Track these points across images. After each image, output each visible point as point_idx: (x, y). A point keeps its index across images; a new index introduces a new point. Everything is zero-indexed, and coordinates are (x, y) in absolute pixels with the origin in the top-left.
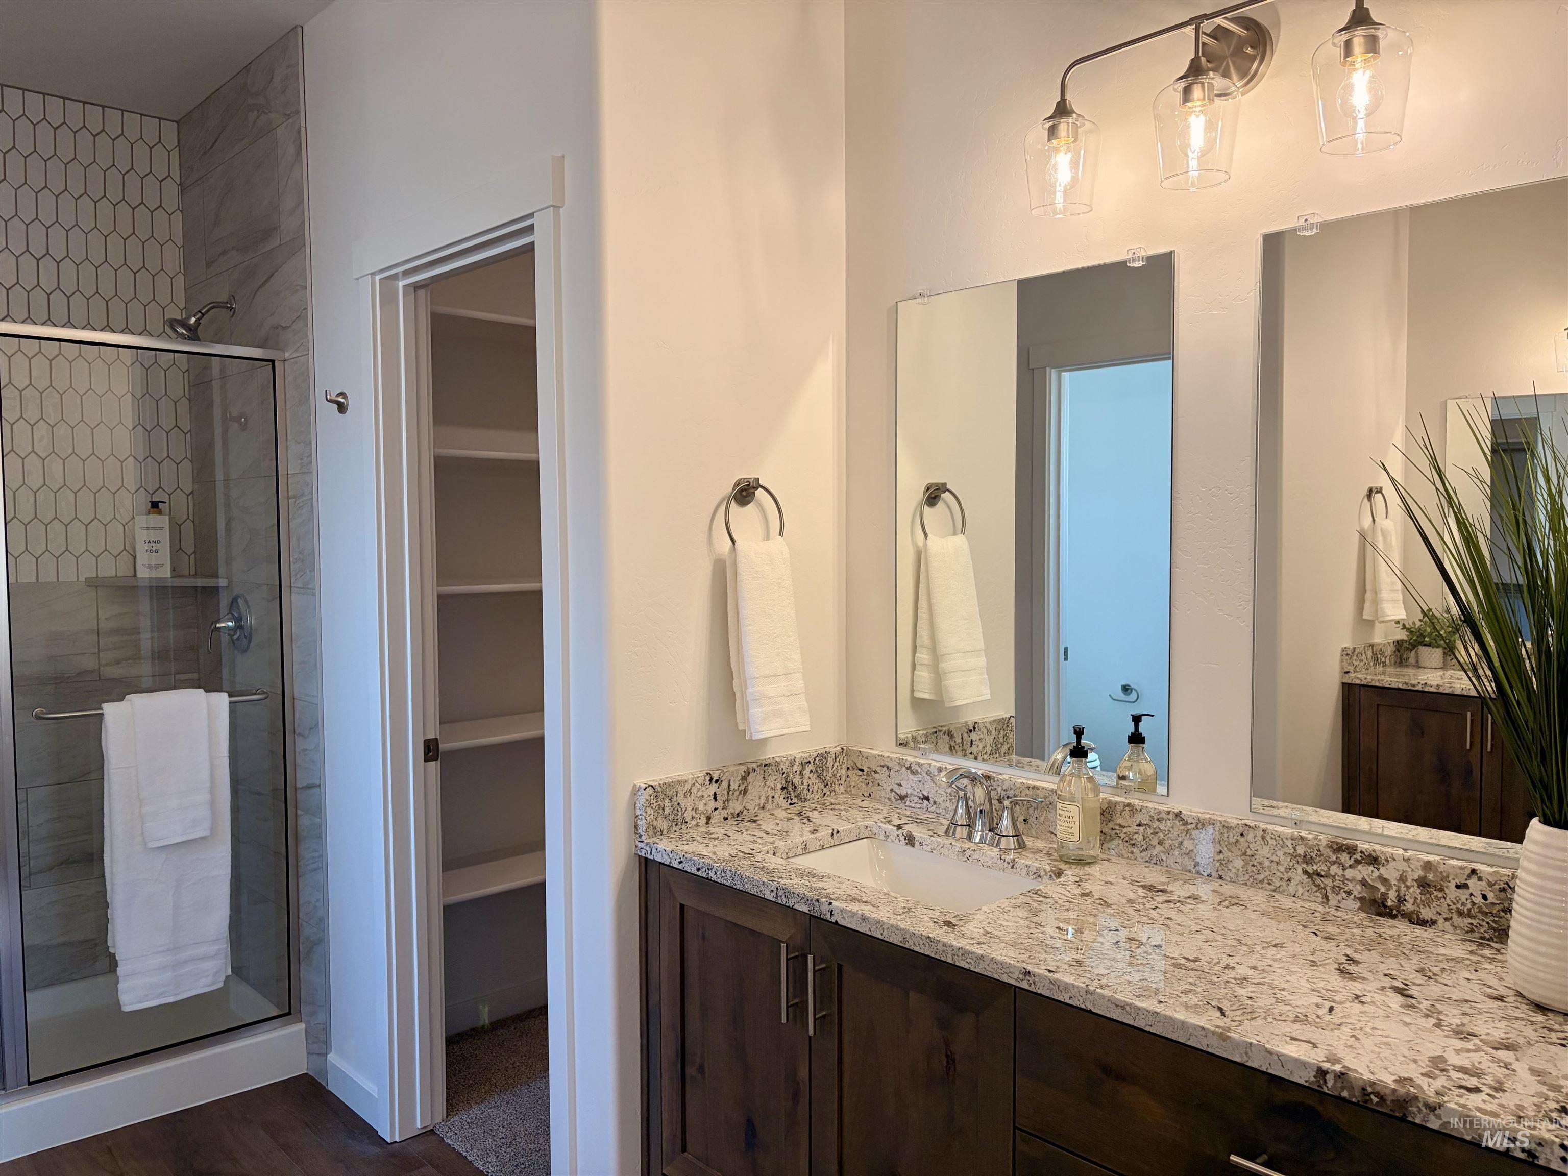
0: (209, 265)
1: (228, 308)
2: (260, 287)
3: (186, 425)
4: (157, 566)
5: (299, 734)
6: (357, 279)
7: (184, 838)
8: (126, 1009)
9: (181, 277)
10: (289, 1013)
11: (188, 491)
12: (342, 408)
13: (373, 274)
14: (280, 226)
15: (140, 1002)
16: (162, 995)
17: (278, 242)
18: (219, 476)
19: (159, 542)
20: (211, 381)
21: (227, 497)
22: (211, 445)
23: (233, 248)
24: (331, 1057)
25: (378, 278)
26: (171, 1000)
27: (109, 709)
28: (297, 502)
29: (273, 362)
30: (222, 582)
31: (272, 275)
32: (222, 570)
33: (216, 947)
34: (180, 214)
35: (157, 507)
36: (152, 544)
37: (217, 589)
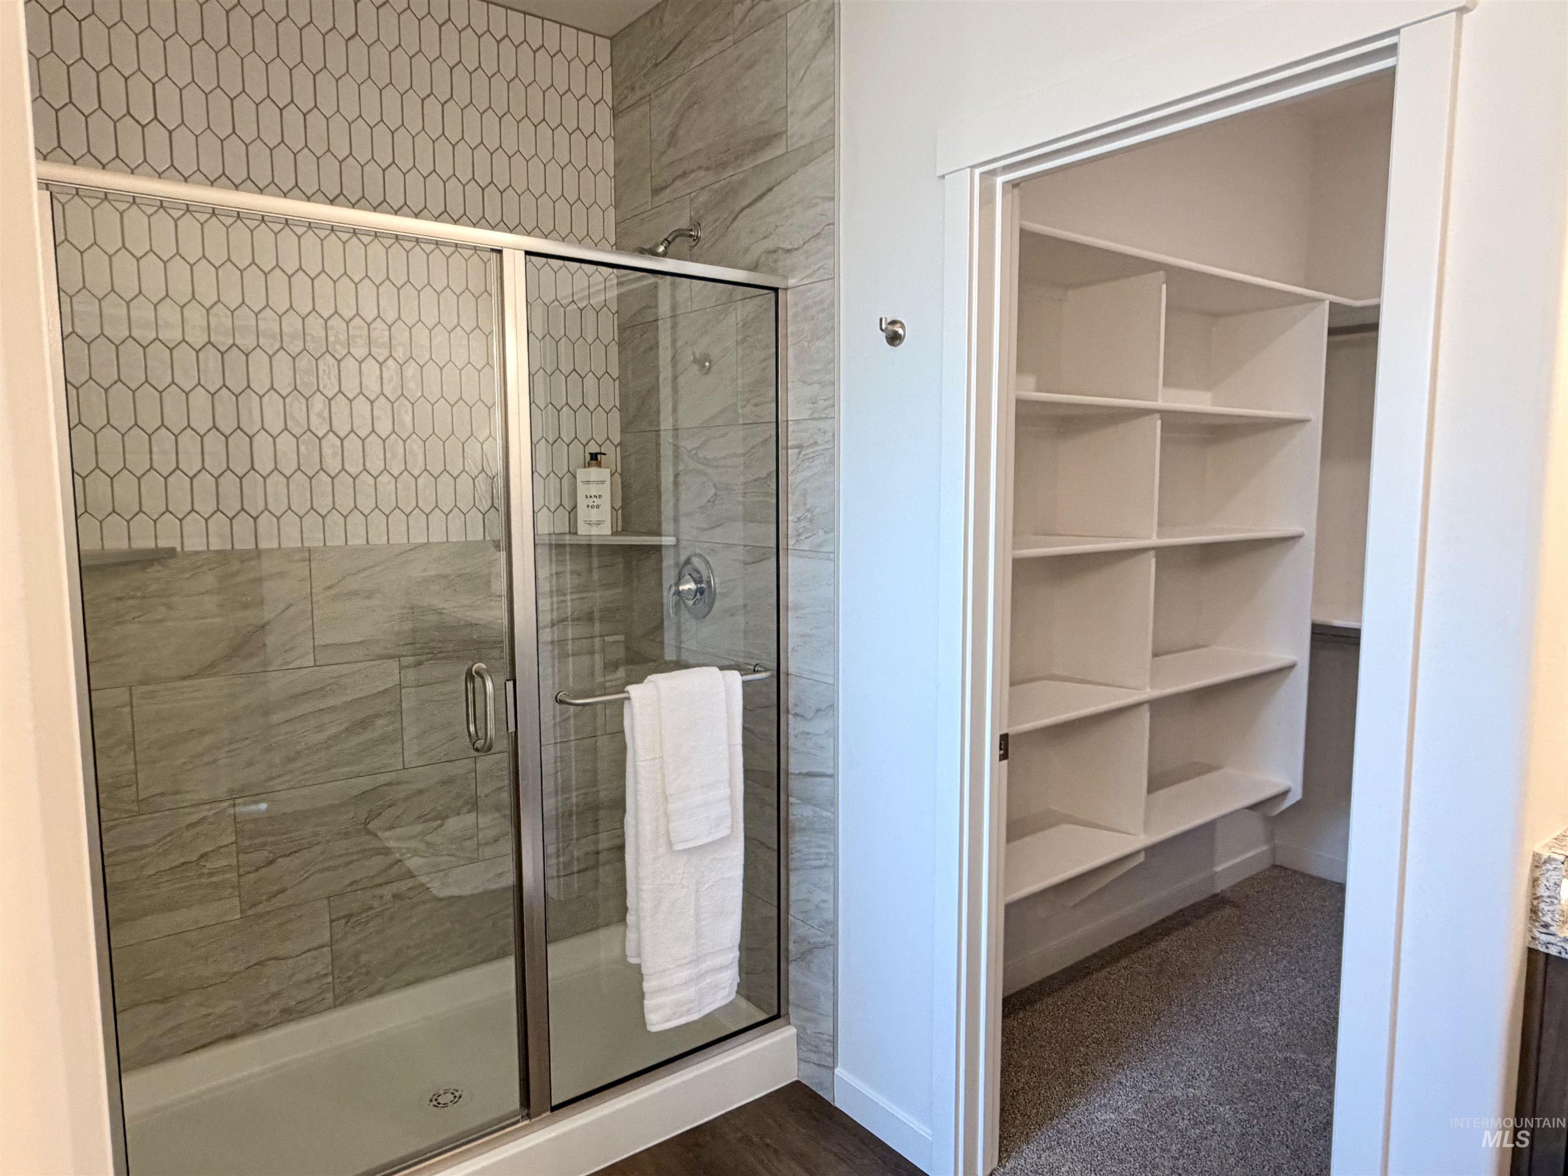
0: (656, 191)
1: (691, 236)
2: (749, 205)
3: (615, 372)
4: (599, 523)
5: (796, 715)
6: (943, 177)
7: (710, 839)
8: (653, 1028)
9: (612, 209)
10: (778, 1016)
11: (616, 442)
12: (894, 339)
13: (973, 167)
14: (786, 131)
15: (667, 1021)
16: (688, 1012)
17: (784, 150)
18: (666, 424)
19: (600, 497)
20: (657, 320)
21: (676, 447)
22: (653, 390)
23: (700, 168)
24: (837, 1071)
25: (977, 172)
26: (695, 1017)
27: (634, 690)
28: (803, 453)
29: (776, 290)
30: (667, 540)
31: (770, 190)
32: (668, 526)
33: (732, 956)
34: (612, 141)
35: (596, 459)
36: (595, 499)
37: (658, 548)
